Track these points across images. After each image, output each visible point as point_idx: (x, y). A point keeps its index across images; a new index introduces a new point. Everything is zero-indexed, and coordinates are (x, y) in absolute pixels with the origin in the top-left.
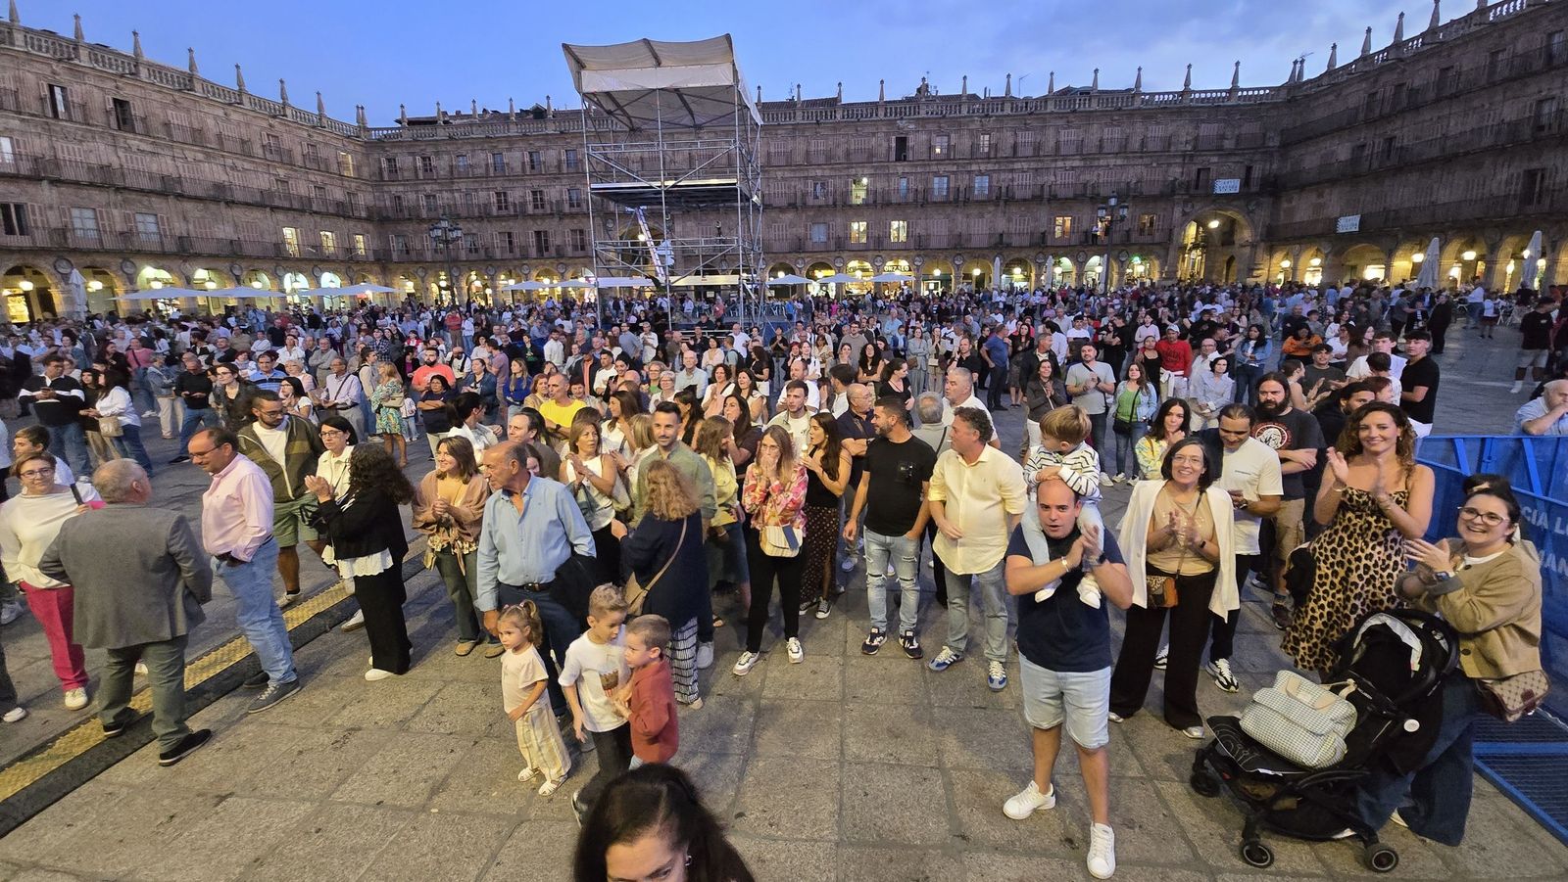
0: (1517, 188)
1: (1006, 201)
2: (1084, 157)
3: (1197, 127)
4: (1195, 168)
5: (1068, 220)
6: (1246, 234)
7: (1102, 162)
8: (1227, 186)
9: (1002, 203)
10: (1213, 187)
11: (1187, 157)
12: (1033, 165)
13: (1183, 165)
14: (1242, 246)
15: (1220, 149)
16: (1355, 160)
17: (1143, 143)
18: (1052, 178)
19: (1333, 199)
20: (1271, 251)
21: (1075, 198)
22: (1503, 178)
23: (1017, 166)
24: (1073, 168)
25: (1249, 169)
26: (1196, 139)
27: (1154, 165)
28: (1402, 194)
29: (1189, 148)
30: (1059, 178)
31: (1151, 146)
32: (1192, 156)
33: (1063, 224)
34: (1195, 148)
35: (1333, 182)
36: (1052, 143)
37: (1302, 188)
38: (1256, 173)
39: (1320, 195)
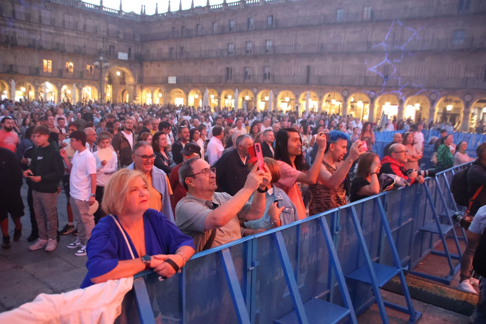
0: (224, 73)
1: (12, 45)
2: (56, 28)
3: (108, 25)
4: (108, 45)
5: (50, 61)
6: (131, 80)
7: (65, 33)
8: (123, 56)
9: (9, 46)
10: (117, 56)
11: (105, 39)
12: (27, 27)
13: (103, 42)
14: (130, 85)
15: (118, 37)
16: (170, 53)
17: (85, 27)
18: (39, 37)
19: (164, 69)
20: (142, 88)
21: (53, 50)
22: (220, 69)
23: (17, 25)
24: (50, 33)
25: (130, 50)
26: (108, 30)
27: (91, 40)
28: (188, 70)
29: (105, 34)
30: (43, 36)
31: (89, 30)
32: (107, 39)
33: (47, 64)
34: (108, 34)
35: (164, 60)
36: (37, 16)
37: (152, 61)
38: (133, 51)
39: (159, 66)
